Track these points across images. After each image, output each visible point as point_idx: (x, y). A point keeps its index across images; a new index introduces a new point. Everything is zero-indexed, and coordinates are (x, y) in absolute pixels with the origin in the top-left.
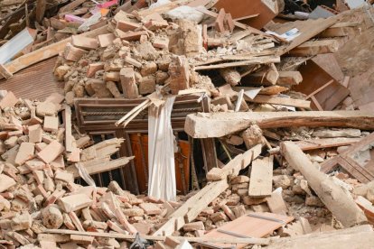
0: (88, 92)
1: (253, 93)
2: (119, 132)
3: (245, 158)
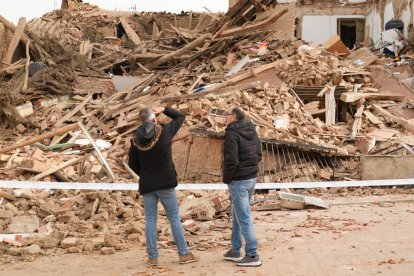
1: (359, 86)
3: (361, 110)
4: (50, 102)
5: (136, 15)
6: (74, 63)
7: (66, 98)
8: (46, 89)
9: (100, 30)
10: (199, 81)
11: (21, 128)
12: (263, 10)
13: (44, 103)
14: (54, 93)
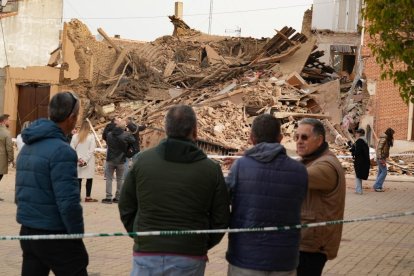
0: (250, 103)
1: (292, 108)
2: (257, 115)
3: (287, 124)
4: (127, 104)
5: (226, 40)
6: (151, 78)
7: (140, 102)
8: (126, 96)
9: (189, 53)
10: (202, 97)
11: (103, 119)
12: (293, 45)
13: (122, 105)
14: (131, 99)
